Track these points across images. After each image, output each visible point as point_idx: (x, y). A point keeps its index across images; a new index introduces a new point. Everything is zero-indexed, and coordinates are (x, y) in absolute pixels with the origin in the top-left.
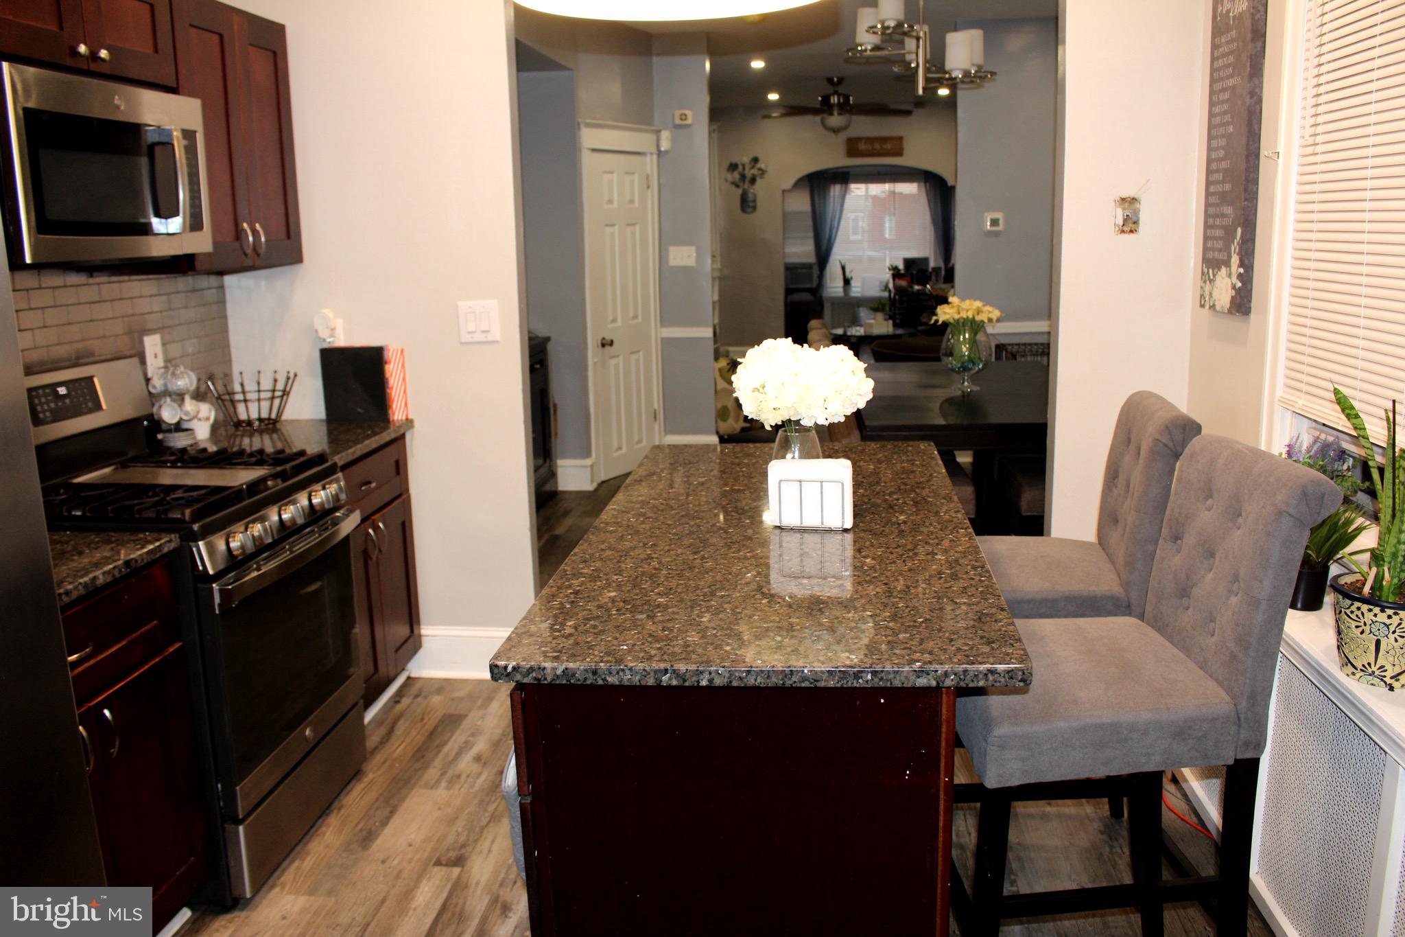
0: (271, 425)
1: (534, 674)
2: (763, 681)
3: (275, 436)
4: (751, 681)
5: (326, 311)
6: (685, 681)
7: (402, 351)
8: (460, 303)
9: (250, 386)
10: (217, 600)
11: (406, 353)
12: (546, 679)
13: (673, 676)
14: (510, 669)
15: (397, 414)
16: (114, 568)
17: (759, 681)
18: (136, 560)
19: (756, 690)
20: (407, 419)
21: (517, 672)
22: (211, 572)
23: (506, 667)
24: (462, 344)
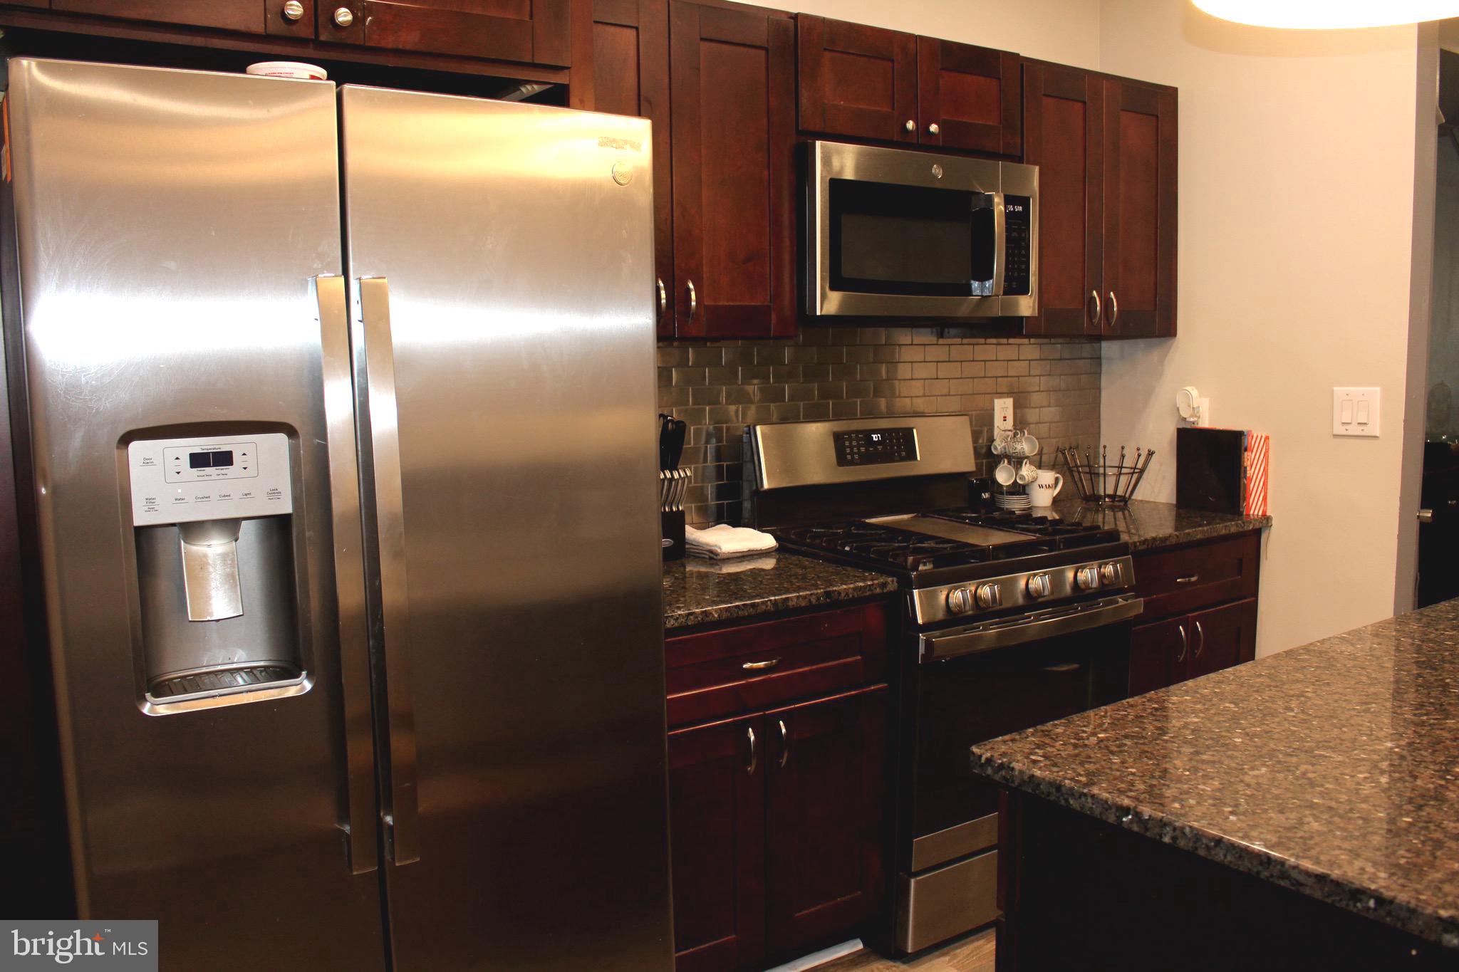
0: (1121, 503)
1: (1003, 773)
2: (1233, 860)
3: (1120, 515)
4: (1219, 855)
5: (1189, 388)
6: (1147, 829)
7: (1267, 438)
8: (1335, 389)
9: (1112, 459)
10: (922, 650)
11: (1271, 441)
12: (1013, 782)
13: (1136, 819)
14: (983, 760)
15: (1254, 508)
16: (811, 594)
17: (1229, 858)
18: (839, 593)
19: (1222, 868)
20: (1264, 515)
21: (990, 765)
22: (920, 621)
23: (980, 757)
24: (1335, 436)
